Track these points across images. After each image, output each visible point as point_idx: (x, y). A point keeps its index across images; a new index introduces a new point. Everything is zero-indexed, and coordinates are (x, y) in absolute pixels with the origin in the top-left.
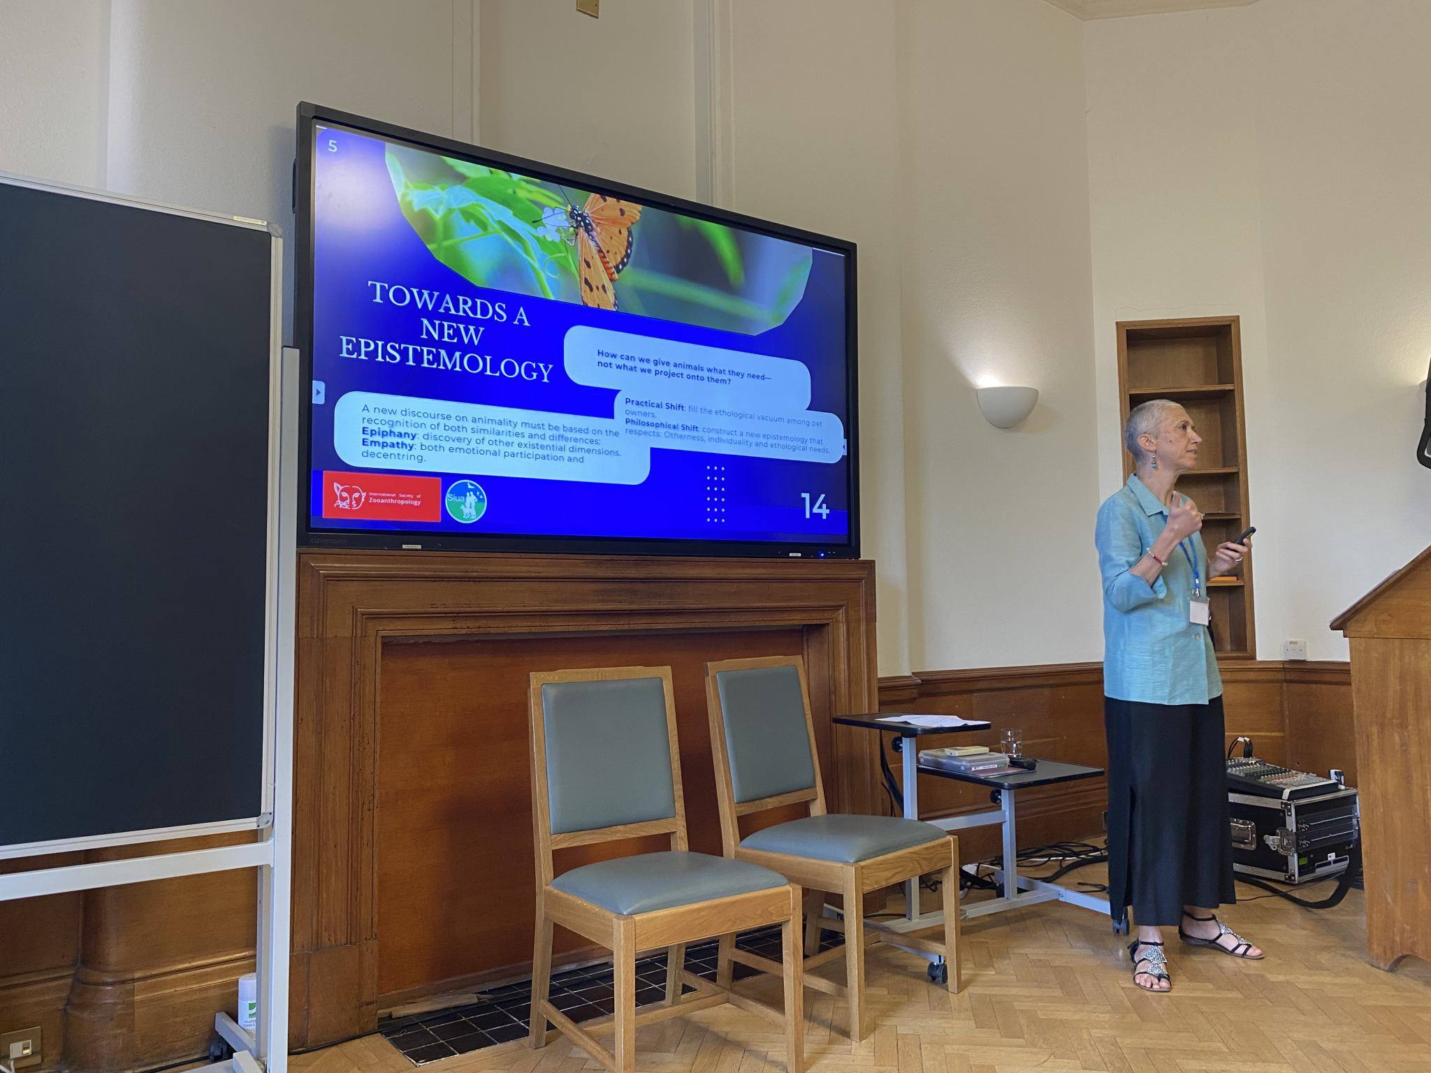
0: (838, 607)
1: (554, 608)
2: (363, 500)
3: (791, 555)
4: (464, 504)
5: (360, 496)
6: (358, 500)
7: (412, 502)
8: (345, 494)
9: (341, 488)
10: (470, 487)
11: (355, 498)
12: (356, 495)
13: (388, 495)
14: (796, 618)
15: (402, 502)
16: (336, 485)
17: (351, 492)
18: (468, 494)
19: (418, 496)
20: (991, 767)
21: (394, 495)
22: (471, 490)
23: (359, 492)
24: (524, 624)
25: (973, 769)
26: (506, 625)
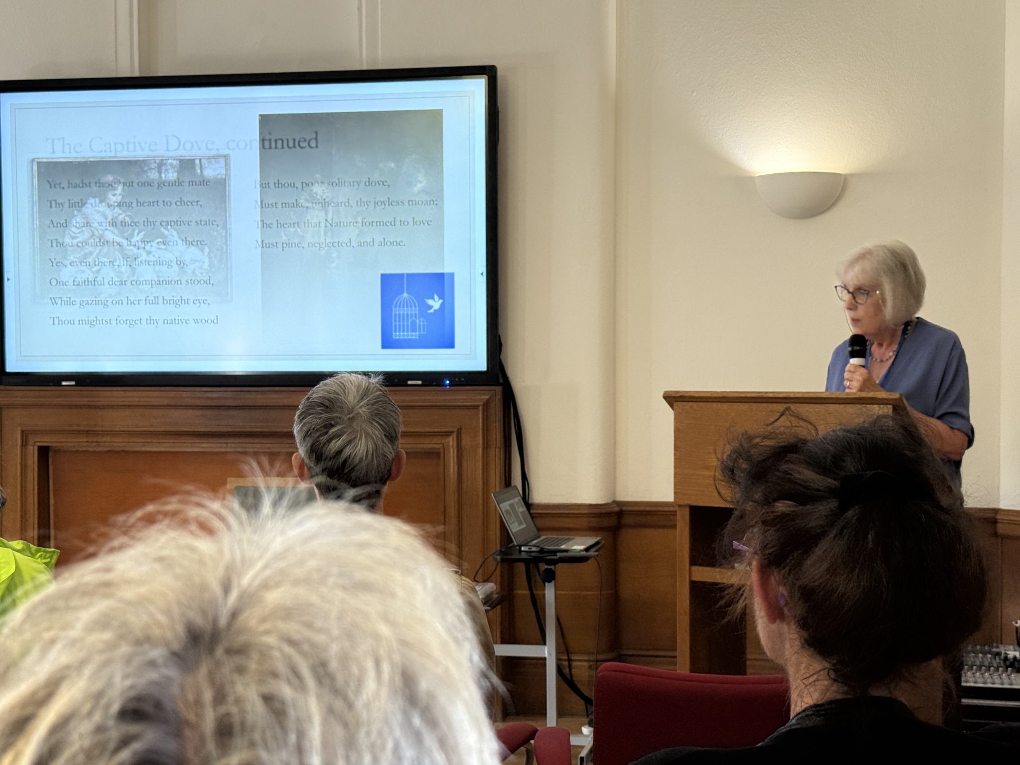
0: (448, 434)
3: (410, 382)
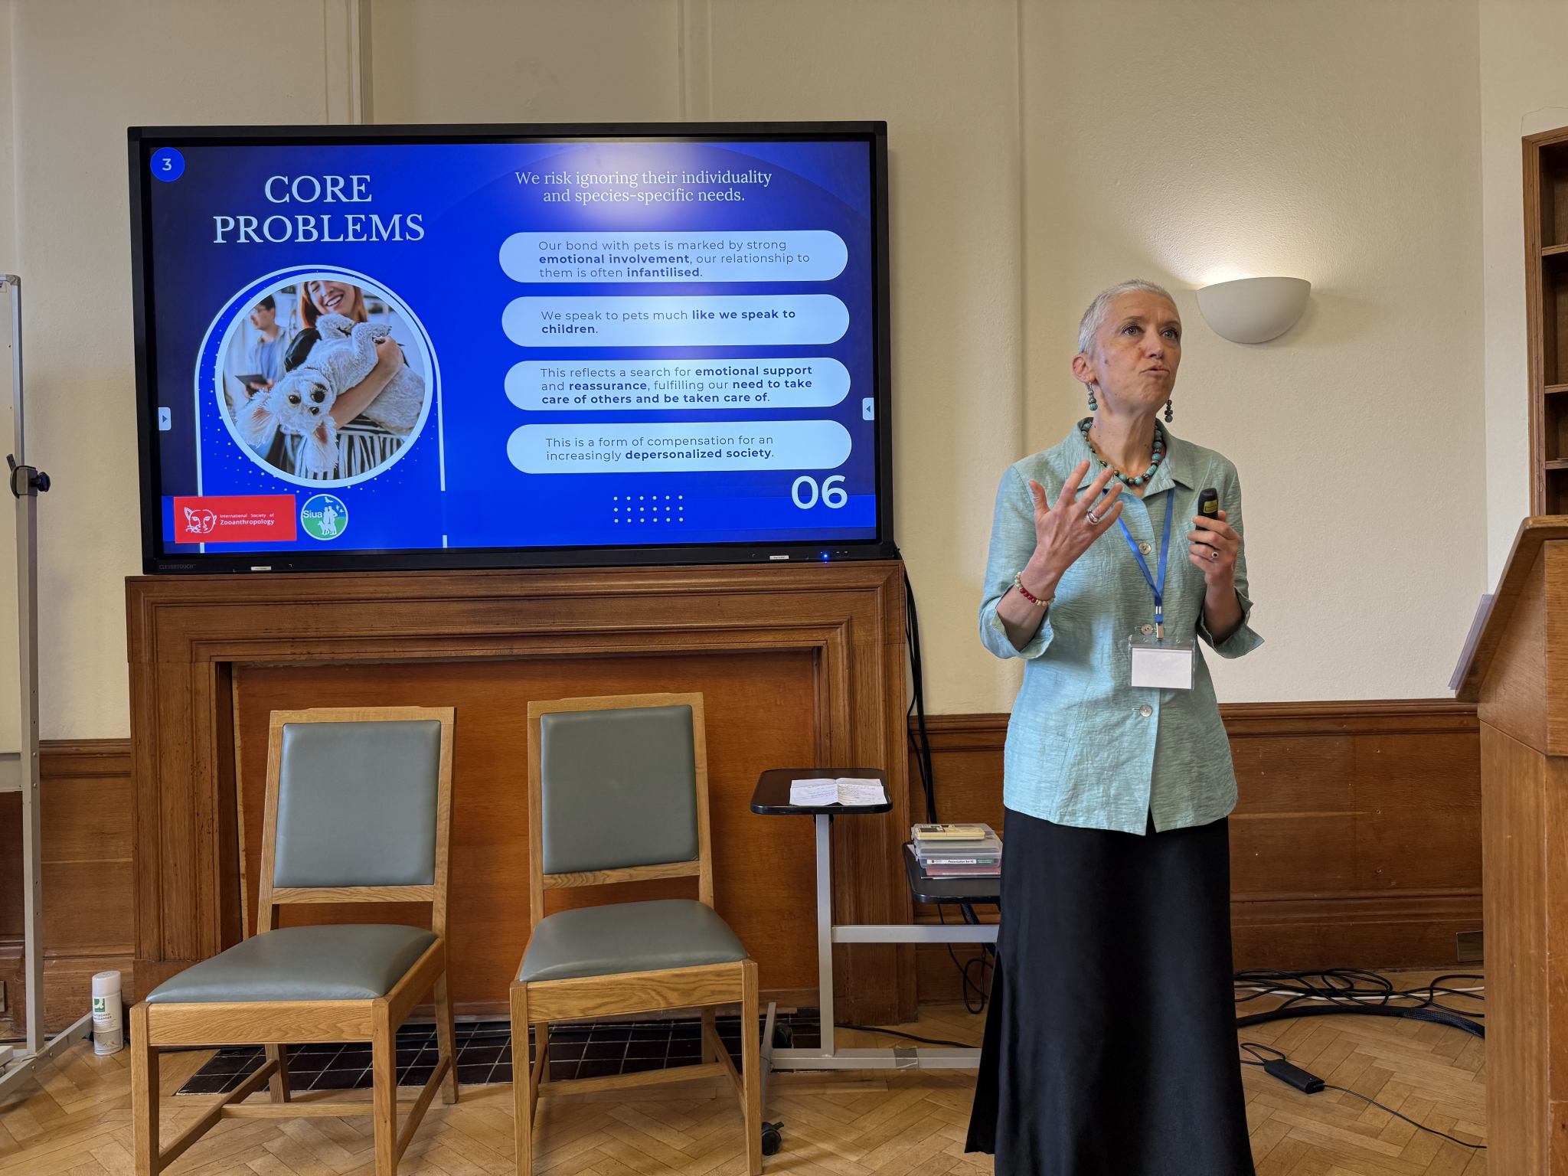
1: (408, 632)
2: (214, 523)
3: (772, 558)
4: (322, 519)
5: (211, 520)
6: (209, 523)
7: (265, 522)
8: (196, 519)
9: (192, 512)
10: (328, 501)
11: (206, 522)
12: (207, 519)
13: (239, 516)
14: (763, 640)
15: (254, 523)
16: (186, 510)
17: (201, 516)
18: (326, 509)
19: (271, 515)
20: (970, 862)
21: (245, 516)
22: (329, 504)
23: (210, 515)
24: (376, 649)
25: (929, 862)
26: (353, 650)
